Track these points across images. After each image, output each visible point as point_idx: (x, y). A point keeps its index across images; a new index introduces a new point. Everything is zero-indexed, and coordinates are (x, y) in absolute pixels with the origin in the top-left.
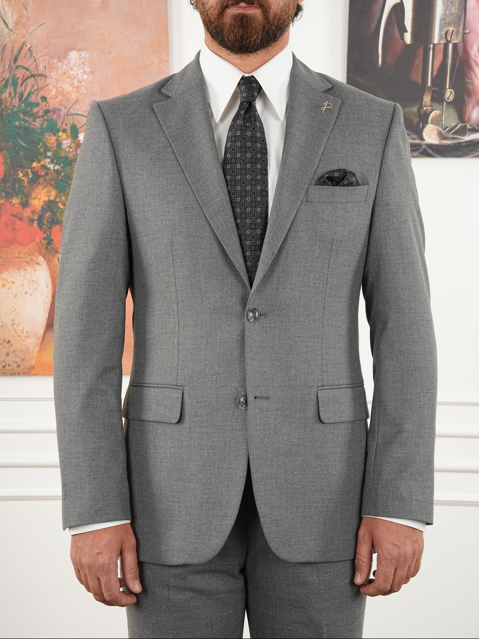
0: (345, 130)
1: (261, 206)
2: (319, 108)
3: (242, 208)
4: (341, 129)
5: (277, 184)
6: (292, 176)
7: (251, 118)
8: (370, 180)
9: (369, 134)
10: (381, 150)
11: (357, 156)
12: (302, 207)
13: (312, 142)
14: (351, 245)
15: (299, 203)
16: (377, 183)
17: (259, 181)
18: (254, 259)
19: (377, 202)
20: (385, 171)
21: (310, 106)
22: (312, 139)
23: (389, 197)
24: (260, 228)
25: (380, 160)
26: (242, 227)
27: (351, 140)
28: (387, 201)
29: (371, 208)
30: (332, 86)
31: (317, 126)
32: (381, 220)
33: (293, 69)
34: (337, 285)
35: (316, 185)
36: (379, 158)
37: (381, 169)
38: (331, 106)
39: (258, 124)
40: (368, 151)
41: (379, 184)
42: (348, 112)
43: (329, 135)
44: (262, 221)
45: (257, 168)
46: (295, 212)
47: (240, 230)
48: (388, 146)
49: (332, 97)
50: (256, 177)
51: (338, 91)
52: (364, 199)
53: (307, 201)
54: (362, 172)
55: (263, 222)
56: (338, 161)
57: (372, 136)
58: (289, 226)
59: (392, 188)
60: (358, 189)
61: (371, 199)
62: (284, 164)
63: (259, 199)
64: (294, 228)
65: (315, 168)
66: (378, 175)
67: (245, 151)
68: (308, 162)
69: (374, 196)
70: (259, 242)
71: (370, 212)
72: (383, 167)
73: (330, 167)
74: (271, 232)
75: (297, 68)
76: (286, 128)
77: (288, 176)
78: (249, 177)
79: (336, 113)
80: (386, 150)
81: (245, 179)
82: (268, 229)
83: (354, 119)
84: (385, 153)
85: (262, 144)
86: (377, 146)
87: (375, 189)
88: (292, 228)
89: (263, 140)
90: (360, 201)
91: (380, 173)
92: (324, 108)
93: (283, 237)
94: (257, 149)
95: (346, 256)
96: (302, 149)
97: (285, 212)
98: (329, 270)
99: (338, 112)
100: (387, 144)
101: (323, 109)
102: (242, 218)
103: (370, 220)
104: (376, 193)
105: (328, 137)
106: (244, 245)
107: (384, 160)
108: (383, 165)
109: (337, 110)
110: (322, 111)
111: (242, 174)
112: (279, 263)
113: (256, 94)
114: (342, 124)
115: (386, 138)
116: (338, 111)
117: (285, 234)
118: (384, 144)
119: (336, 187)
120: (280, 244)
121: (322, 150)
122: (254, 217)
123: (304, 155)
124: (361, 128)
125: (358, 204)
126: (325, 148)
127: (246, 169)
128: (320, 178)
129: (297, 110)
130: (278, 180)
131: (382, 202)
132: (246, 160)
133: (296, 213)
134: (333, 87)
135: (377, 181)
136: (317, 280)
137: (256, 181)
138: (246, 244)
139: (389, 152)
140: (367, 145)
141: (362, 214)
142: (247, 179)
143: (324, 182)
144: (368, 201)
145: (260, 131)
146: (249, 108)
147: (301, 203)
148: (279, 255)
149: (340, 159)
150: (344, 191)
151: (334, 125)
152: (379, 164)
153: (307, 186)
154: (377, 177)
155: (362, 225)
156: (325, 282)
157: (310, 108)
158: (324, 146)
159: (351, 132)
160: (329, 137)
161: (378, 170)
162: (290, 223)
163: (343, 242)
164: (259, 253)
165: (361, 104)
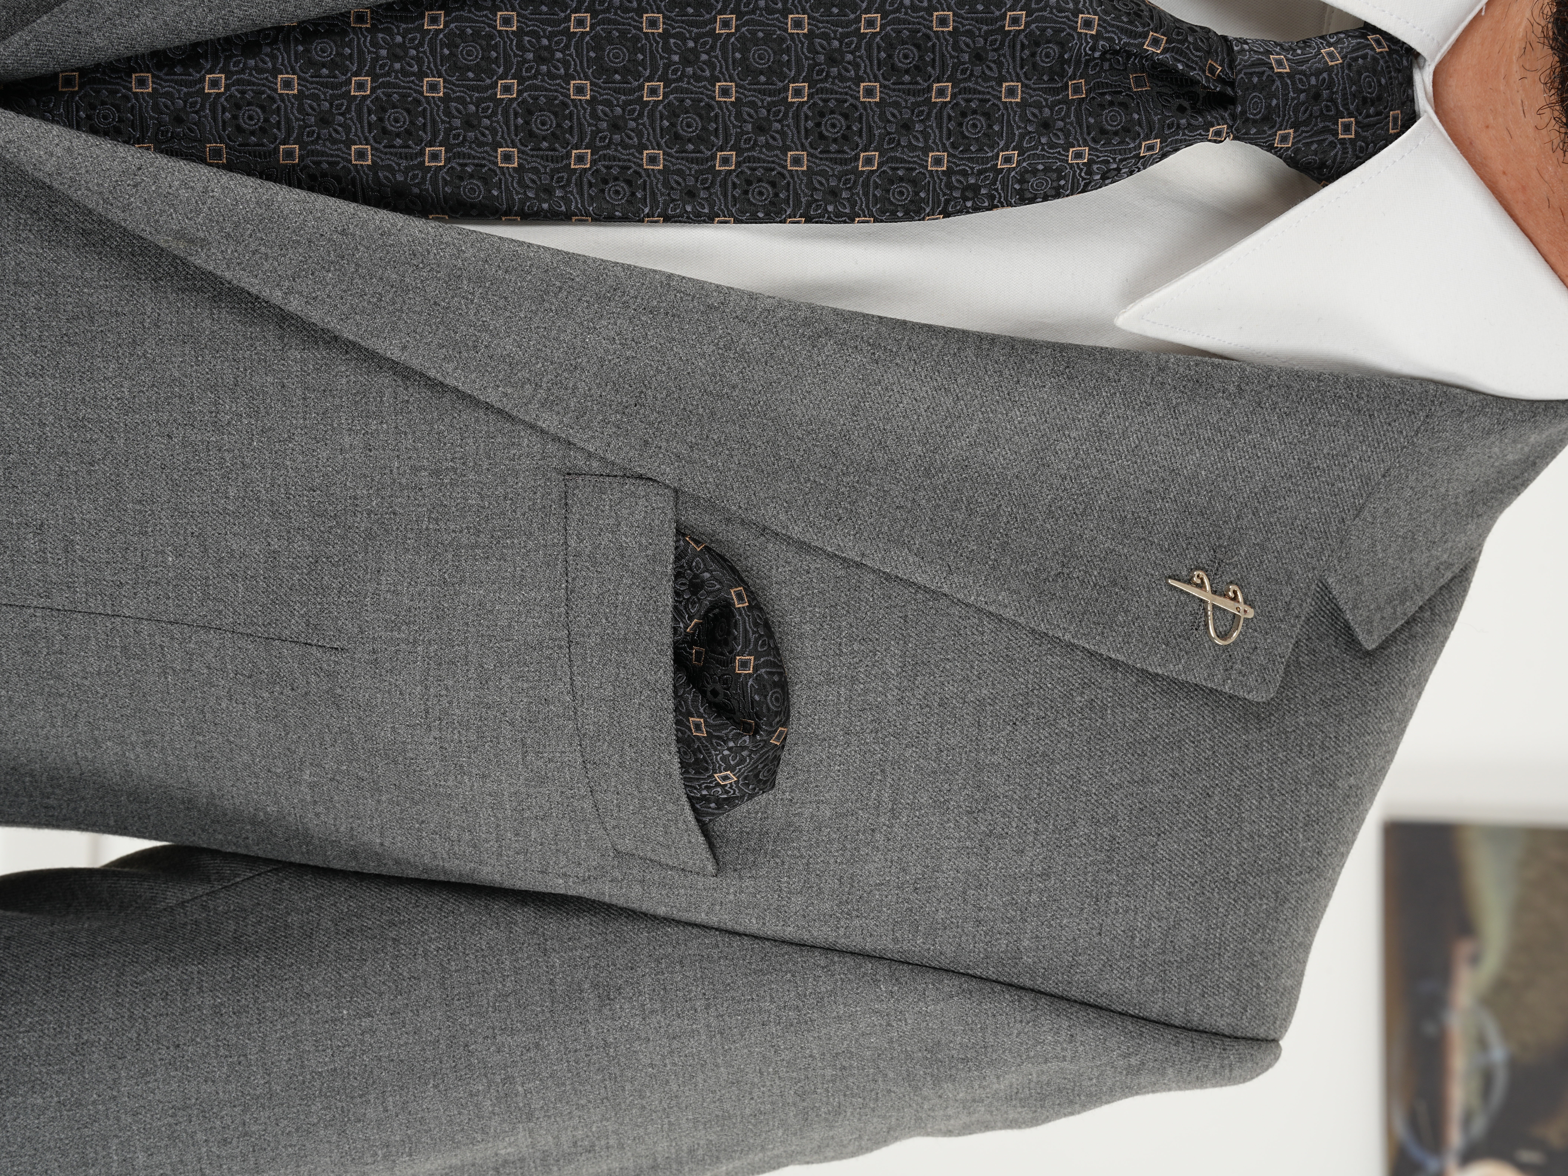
0: (1063, 723)
1: (535, 170)
2: (1203, 559)
3: (520, 46)
4: (1068, 697)
5: (670, 276)
6: (735, 380)
7: (1124, 105)
8: (748, 882)
9: (1045, 875)
10: (949, 951)
11: (894, 802)
12: (527, 439)
13: (971, 513)
14: (330, 764)
15: (549, 421)
16: (741, 929)
17: (697, 161)
18: (178, 120)
19: (628, 928)
20: (816, 978)
21: (1219, 507)
22: (994, 516)
23: (658, 1006)
24: (389, 168)
25: (885, 943)
26: (390, 47)
27: (995, 759)
28: (628, 991)
29: (580, 890)
30: (1370, 645)
31: (1080, 549)
32: (512, 953)
33: (1471, 398)
34: (59, 678)
35: (680, 533)
36: (895, 940)
37: (829, 949)
38: (1223, 636)
39: (1078, 155)
40: (937, 869)
41: (736, 942)
42: (1189, 749)
43: (1022, 620)
44: (434, 181)
45: (785, 149)
46: (493, 398)
47: (374, 29)
48: (976, 996)
49: (1286, 648)
50: (726, 141)
51: (1336, 686)
52: (627, 844)
53: (570, 474)
54: (799, 830)
55: (428, 186)
56: (854, 680)
57: (1034, 898)
58: (395, 353)
59: (714, 1022)
60: (670, 807)
61: (637, 888)
62: (806, 322)
63: (580, 159)
64: (388, 392)
65: (796, 531)
66: (790, 932)
67: (893, 68)
68: (833, 484)
69: (662, 911)
70: (289, 154)
71: (558, 886)
72: (841, 966)
73: (807, 628)
74: (344, 233)
75: (1483, 421)
76: (1063, 348)
77: (727, 348)
78: (725, 92)
79: (1173, 670)
80: (949, 984)
81: (710, 64)
82: (365, 212)
83: (1145, 781)
84: (930, 976)
85: (950, 186)
86: (969, 927)
87: (702, 917)
88: (385, 379)
89: (976, 189)
90: (611, 823)
91: (801, 945)
92: (1205, 595)
93: (316, 316)
94: (914, 148)
95: (254, 734)
96: (919, 449)
97: (485, 327)
98: (145, 626)
99: (1183, 685)
100: (987, 987)
101: (1201, 586)
102: (452, 45)
103: (507, 884)
104: (678, 922)
105: (1009, 613)
106: (273, 58)
107: (883, 970)
108: (850, 961)
109: (1198, 676)
110: (1189, 582)
111: (744, 50)
112: (146, 286)
113: (1284, 139)
114: (1104, 707)
115: (1029, 983)
116: (1191, 679)
117: (333, 324)
118: (991, 973)
119: (668, 659)
120: (266, 293)
121: (920, 578)
122: (457, 122)
123: (881, 458)
124: (1083, 828)
125: (587, 804)
126: (936, 595)
127: (776, 71)
128: (721, 559)
129: (1183, 420)
130: (701, 285)
131: (620, 962)
132: (841, 78)
133: (488, 407)
134: (1368, 653)
135: (752, 925)
136: (68, 547)
137: (702, 139)
138: (275, 72)
139: (936, 1002)
140: (974, 863)
141: (534, 834)
142: (714, 80)
143: (696, 586)
144: (617, 874)
145: (1035, 172)
146: (1193, 97)
147: (556, 439)
148: (200, 290)
149: (866, 691)
150: (645, 715)
151: (1092, 654)
152: (856, 942)
153: (669, 473)
154: (773, 928)
155: (467, 836)
156: (60, 600)
157: (1203, 501)
158: (946, 589)
159: (1052, 762)
160: (1014, 623)
161: (821, 933)
162: (415, 363)
163: (333, 710)
164: (217, 153)
165: (1247, 827)
